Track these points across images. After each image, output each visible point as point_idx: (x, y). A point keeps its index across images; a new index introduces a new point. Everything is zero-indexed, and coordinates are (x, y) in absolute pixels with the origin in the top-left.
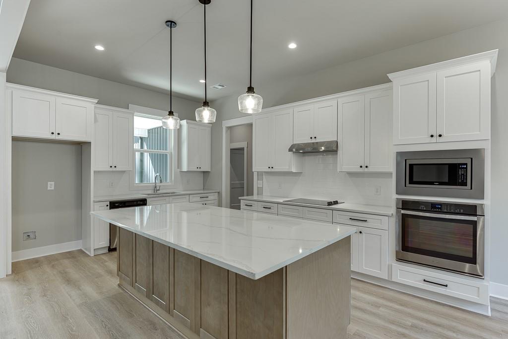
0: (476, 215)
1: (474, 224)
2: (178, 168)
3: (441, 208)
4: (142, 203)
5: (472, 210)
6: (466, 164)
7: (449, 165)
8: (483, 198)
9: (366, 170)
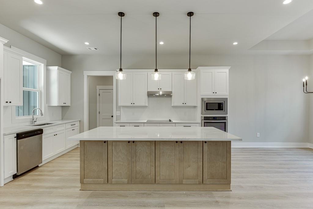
0: (226, 120)
1: (225, 123)
2: (47, 103)
3: (216, 119)
4: (40, 132)
5: (224, 118)
6: (223, 103)
7: (218, 103)
8: (227, 114)
9: (185, 105)
